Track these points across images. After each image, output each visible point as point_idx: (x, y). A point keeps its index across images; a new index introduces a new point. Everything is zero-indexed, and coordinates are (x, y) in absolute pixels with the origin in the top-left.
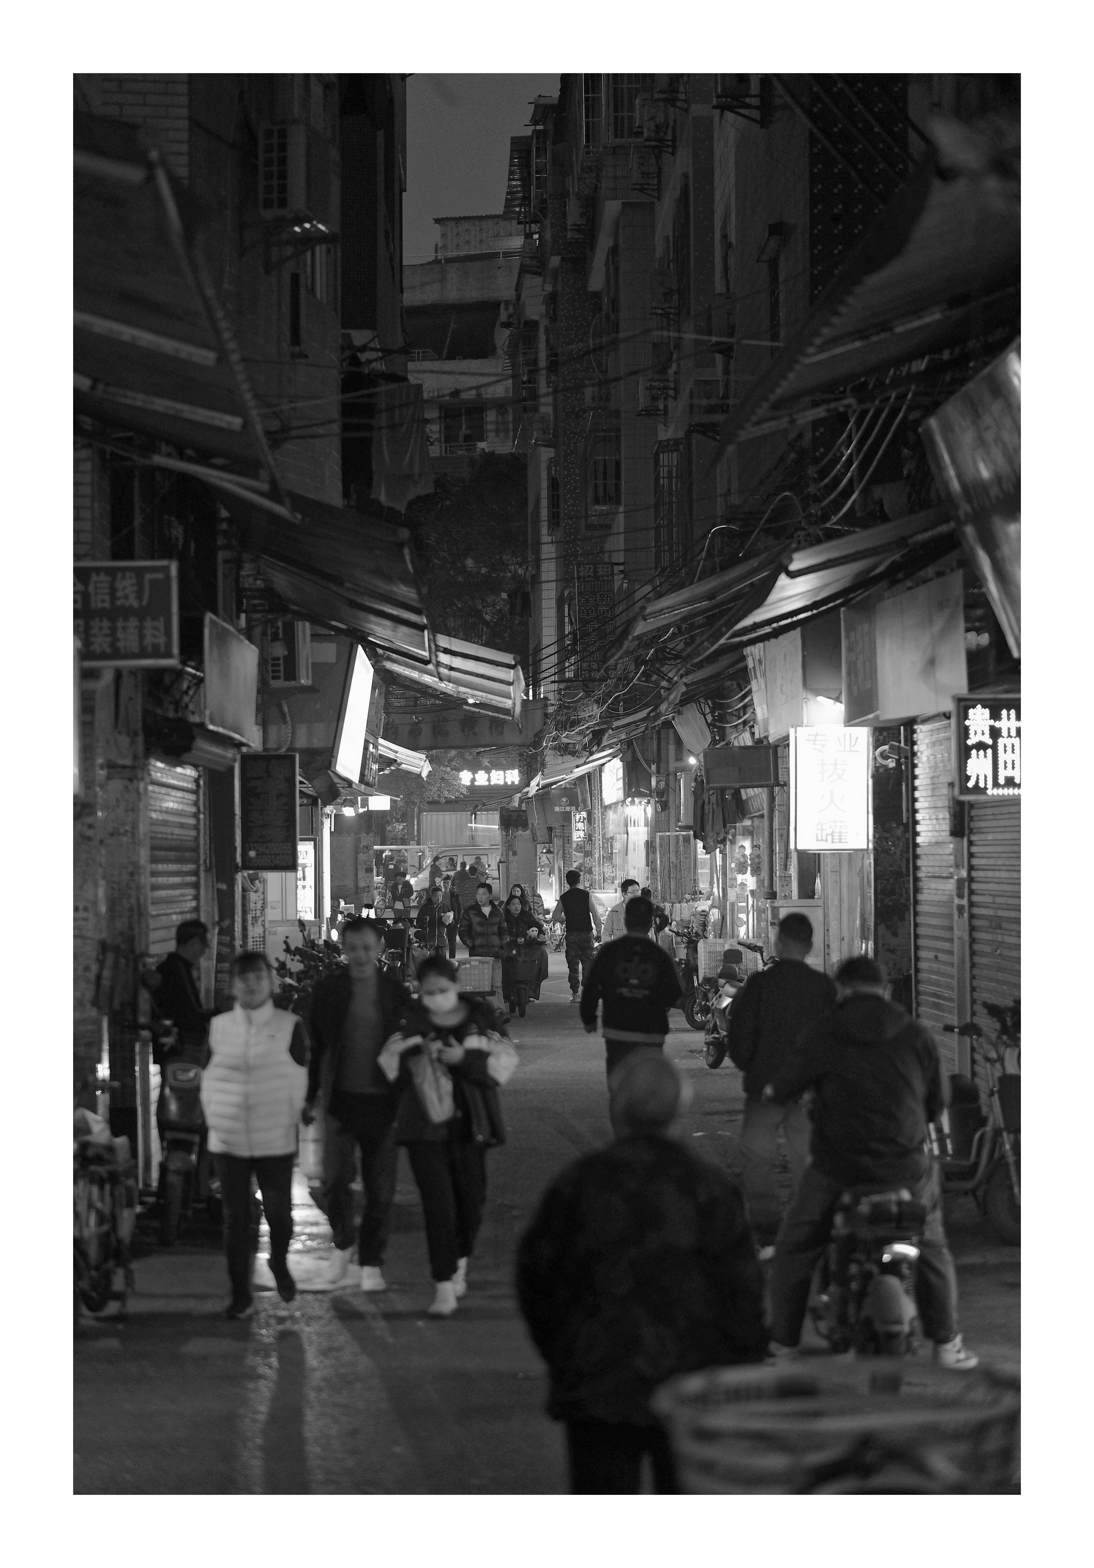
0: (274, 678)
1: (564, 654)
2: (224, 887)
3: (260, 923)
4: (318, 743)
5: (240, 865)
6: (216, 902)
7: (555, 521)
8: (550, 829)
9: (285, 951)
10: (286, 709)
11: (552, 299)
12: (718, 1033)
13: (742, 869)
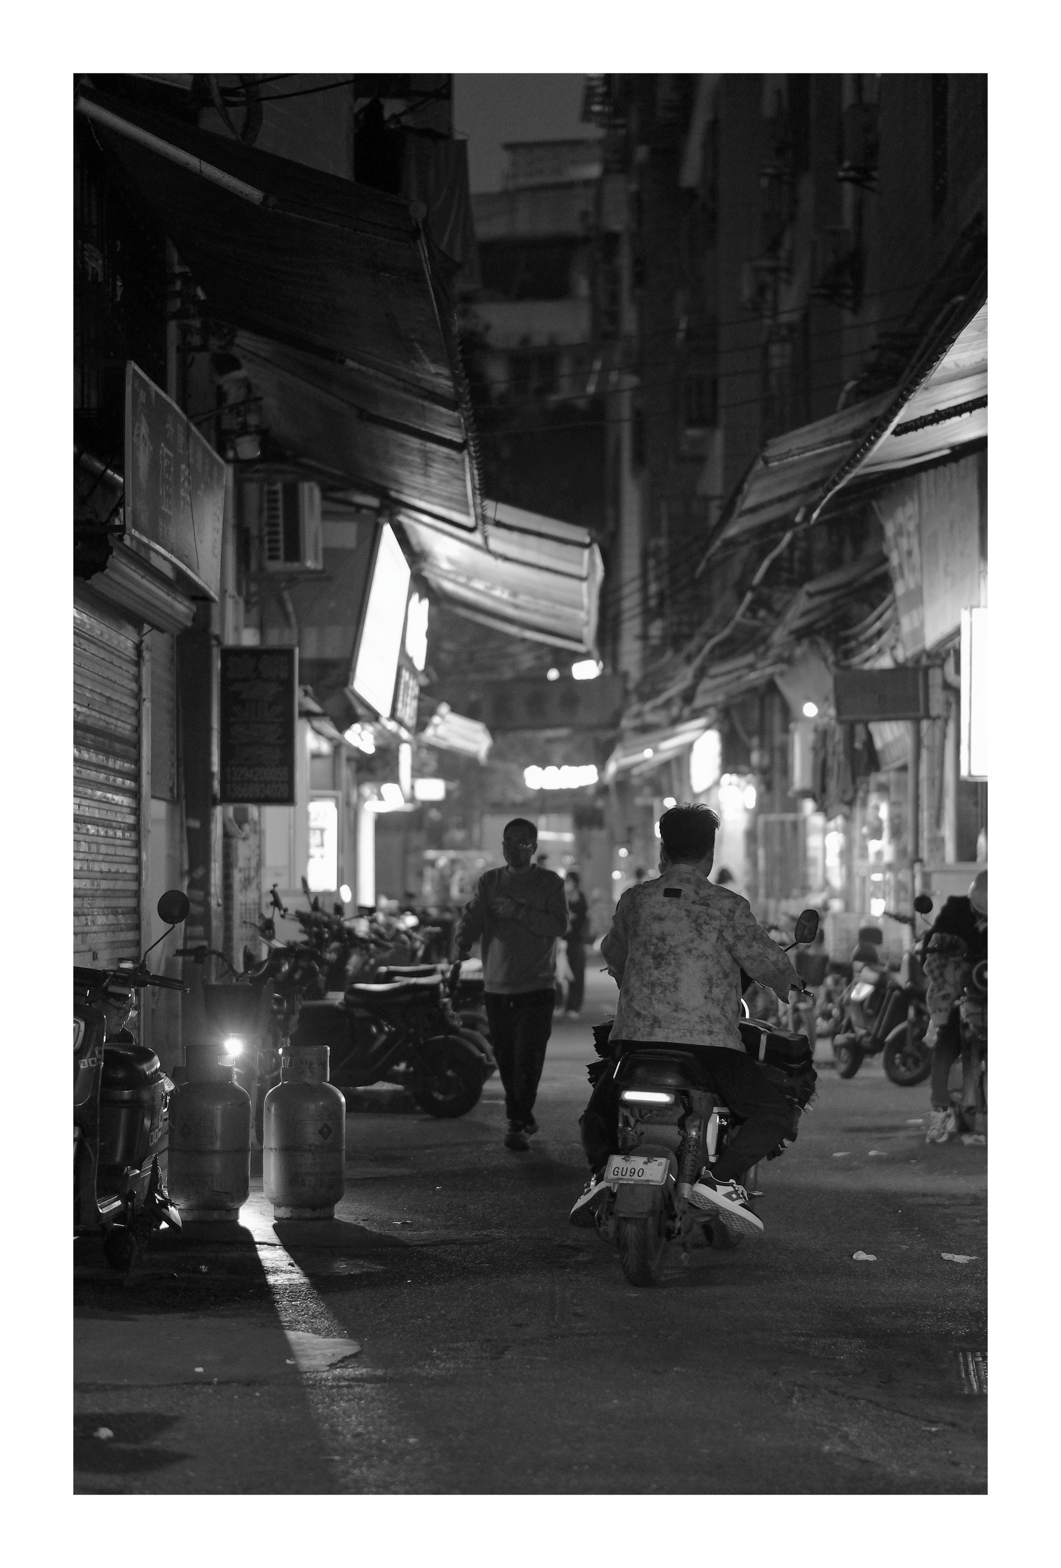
0: (271, 558)
1: (648, 615)
2: (196, 824)
3: (254, 885)
4: (331, 652)
5: (219, 795)
6: (185, 845)
7: (639, 458)
8: (630, 830)
9: (272, 904)
10: (290, 607)
11: (637, 202)
12: (853, 1032)
13: (877, 833)
